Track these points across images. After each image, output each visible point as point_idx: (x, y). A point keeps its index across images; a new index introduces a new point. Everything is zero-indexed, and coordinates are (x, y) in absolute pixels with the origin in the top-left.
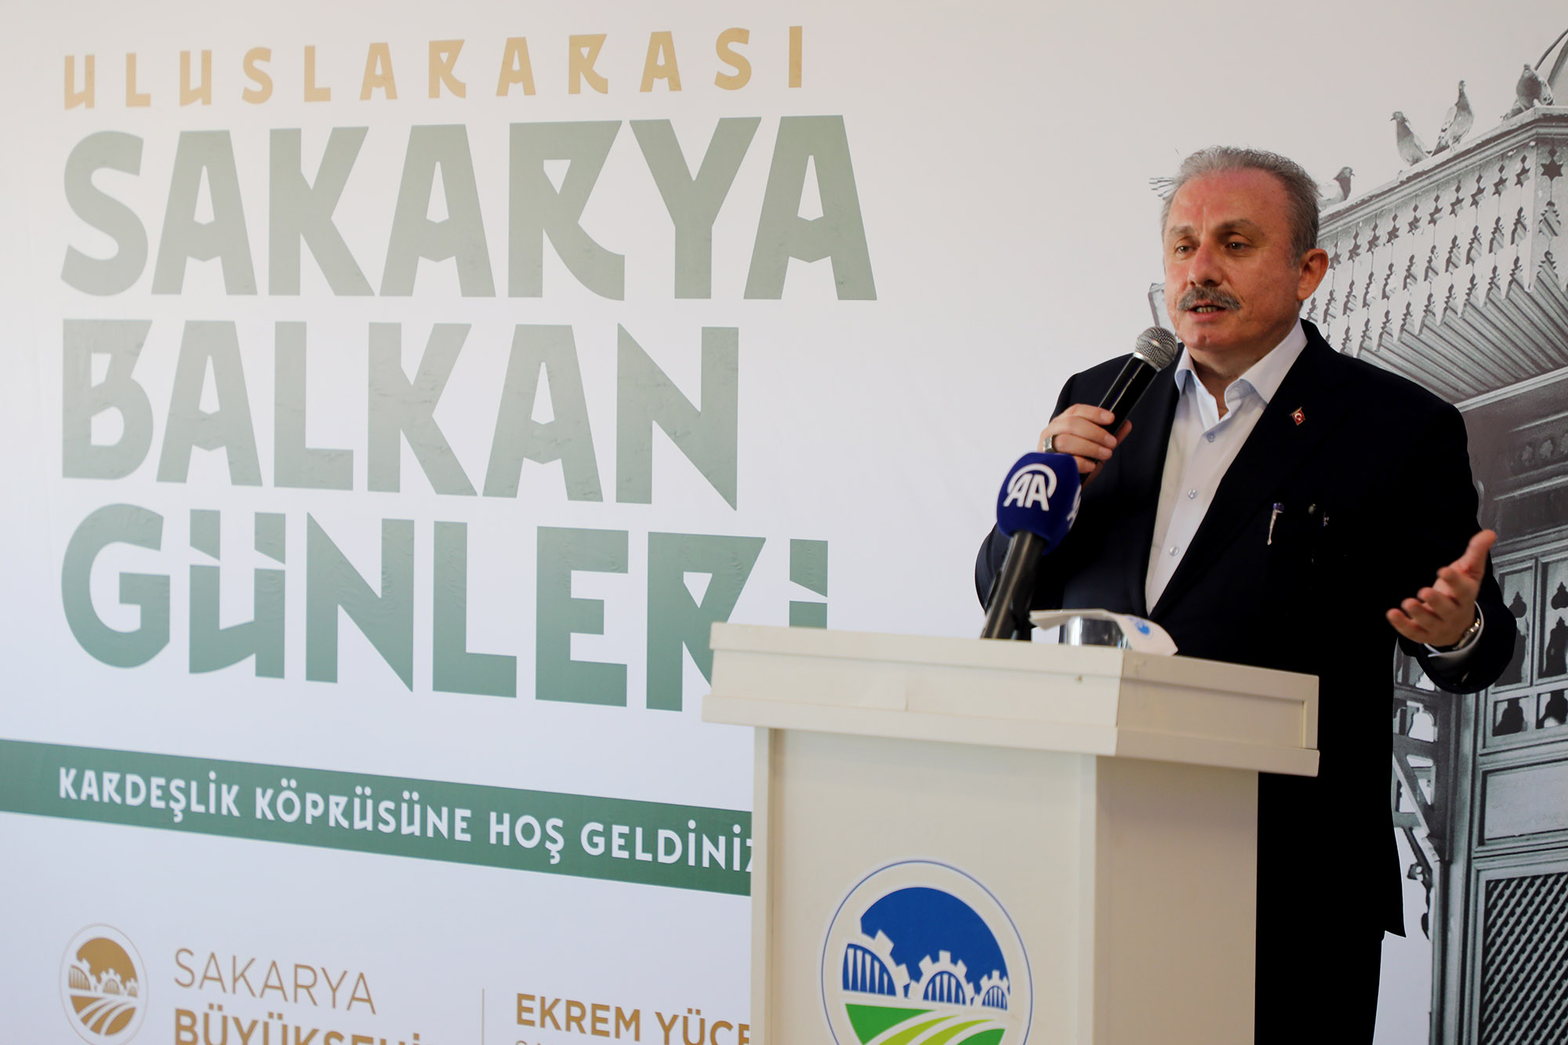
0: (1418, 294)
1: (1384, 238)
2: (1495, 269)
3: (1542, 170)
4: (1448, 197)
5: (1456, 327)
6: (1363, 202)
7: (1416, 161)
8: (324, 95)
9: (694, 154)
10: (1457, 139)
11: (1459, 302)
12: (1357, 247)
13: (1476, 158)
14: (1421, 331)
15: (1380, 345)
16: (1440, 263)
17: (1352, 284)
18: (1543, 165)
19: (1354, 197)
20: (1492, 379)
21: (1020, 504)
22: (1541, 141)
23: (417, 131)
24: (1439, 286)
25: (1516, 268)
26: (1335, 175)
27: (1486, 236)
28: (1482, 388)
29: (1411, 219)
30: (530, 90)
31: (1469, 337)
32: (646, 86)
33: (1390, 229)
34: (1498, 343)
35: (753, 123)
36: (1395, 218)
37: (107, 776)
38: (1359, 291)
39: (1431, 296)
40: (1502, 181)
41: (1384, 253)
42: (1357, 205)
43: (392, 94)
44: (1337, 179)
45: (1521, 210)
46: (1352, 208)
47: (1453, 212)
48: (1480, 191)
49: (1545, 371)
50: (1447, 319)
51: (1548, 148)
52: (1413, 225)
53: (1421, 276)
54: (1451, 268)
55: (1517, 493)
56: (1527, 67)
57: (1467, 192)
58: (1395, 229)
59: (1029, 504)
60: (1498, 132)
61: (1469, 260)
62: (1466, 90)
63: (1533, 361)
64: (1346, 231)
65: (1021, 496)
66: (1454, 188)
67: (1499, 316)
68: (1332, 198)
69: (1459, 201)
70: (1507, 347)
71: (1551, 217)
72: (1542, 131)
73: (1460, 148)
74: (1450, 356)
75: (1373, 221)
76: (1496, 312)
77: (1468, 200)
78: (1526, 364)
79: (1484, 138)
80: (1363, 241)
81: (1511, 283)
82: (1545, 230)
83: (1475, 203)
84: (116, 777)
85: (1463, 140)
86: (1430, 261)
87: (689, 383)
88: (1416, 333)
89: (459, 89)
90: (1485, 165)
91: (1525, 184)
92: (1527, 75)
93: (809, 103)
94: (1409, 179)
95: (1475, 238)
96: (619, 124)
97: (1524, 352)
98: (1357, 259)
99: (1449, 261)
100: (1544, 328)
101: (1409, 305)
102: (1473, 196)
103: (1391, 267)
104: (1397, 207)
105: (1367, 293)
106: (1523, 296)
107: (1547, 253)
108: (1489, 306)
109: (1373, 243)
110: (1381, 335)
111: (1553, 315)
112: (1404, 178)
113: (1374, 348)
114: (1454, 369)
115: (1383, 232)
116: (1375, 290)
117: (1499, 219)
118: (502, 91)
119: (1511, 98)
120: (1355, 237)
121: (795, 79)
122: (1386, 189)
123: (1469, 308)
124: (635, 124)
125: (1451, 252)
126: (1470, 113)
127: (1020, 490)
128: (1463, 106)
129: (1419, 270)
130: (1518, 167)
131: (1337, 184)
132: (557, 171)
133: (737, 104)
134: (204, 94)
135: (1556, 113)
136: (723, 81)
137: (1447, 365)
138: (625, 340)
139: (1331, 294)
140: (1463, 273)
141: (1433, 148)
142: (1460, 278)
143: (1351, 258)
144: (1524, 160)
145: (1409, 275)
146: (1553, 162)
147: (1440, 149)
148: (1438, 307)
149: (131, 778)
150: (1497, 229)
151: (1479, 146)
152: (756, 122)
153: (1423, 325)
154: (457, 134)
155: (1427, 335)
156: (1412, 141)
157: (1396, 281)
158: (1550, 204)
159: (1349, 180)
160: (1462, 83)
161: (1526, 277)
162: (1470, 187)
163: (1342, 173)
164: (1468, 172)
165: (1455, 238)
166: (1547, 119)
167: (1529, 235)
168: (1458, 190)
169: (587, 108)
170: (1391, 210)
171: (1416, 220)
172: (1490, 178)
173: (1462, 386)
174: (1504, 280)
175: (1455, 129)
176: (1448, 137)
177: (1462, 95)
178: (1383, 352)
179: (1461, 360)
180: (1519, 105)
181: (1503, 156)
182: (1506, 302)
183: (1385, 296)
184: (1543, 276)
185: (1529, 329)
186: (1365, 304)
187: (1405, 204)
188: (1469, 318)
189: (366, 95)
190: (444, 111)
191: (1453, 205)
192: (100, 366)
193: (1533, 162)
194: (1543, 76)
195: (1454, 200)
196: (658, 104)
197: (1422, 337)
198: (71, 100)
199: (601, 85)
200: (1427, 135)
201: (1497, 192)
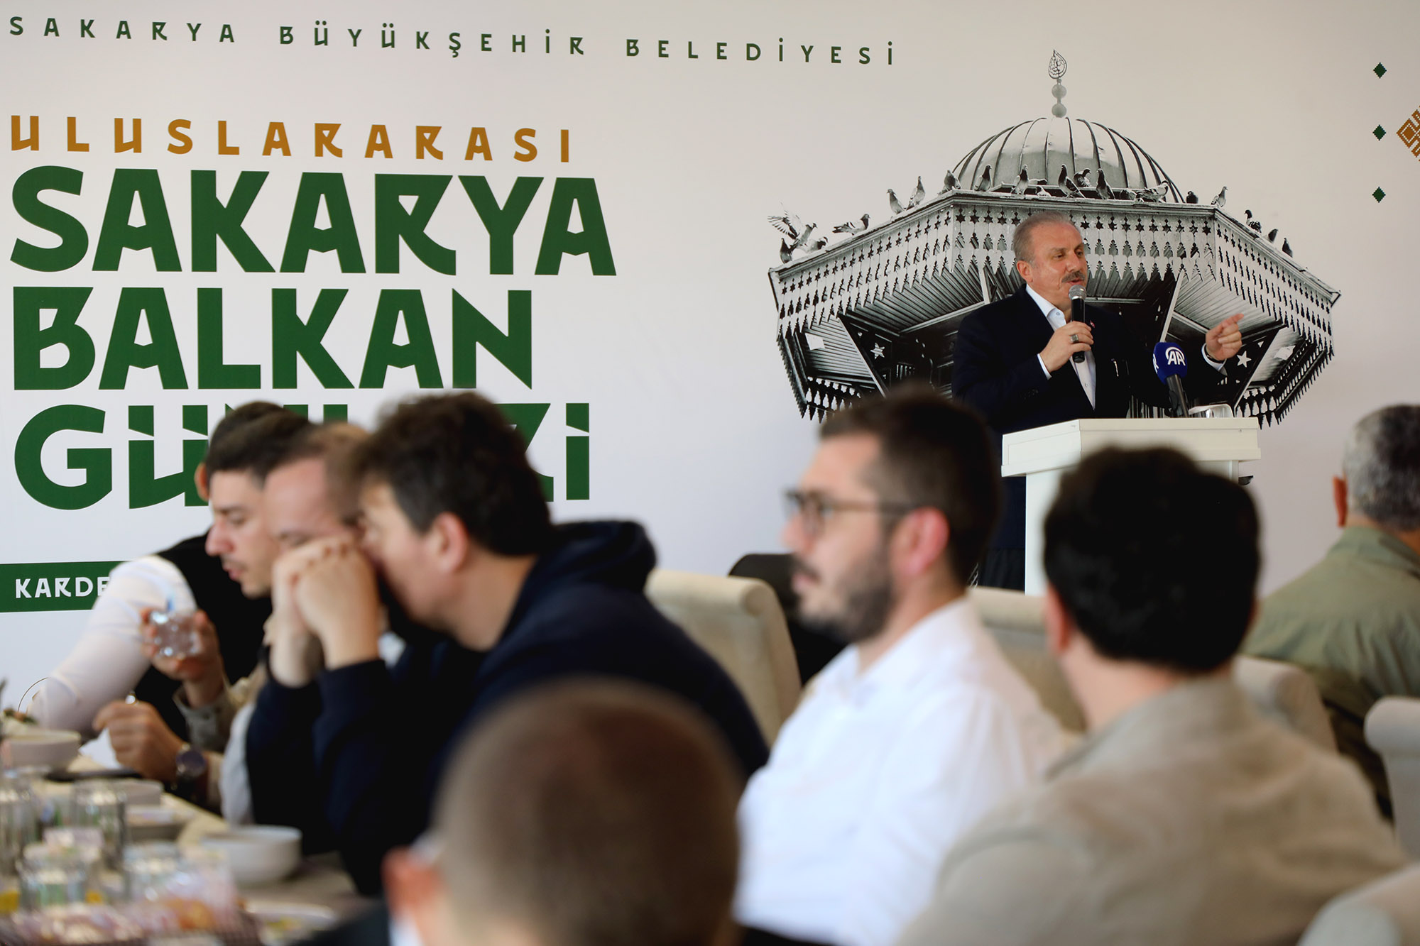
0: (901, 274)
1: (884, 247)
2: (936, 263)
3: (956, 218)
4: (914, 229)
5: (919, 289)
6: (875, 231)
7: (899, 212)
8: (235, 151)
9: (501, 197)
10: (918, 203)
11: (920, 277)
12: (872, 251)
13: (926, 212)
14: (903, 291)
15: (883, 297)
16: (911, 260)
17: (870, 268)
18: (957, 216)
19: (870, 229)
20: (935, 313)
21: (1176, 363)
22: (956, 205)
23: (306, 177)
24: (911, 270)
25: (946, 262)
26: (861, 217)
27: (931, 248)
28: (931, 317)
29: (897, 239)
30: (389, 155)
31: (925, 294)
32: (469, 156)
33: (888, 243)
34: (938, 296)
35: (538, 181)
36: (889, 239)
37: (58, 580)
38: (873, 272)
39: (907, 275)
40: (938, 223)
41: (885, 255)
42: (872, 232)
43: (287, 152)
44: (862, 219)
45: (947, 236)
46: (869, 233)
47: (916, 236)
48: (929, 227)
49: (959, 309)
50: (914, 285)
51: (959, 208)
52: (898, 242)
53: (902, 265)
54: (916, 261)
55: (947, 364)
56: (949, 172)
57: (923, 228)
58: (890, 244)
59: (1179, 363)
60: (936, 200)
61: (924, 258)
62: (921, 181)
63: (954, 304)
64: (866, 244)
65: (1175, 360)
66: (917, 225)
67: (939, 284)
68: (860, 228)
69: (919, 231)
70: (942, 298)
71: (960, 240)
72: (956, 200)
73: (919, 207)
74: (916, 302)
75: (880, 239)
76: (936, 282)
77: (924, 231)
78: (951, 305)
79: (930, 203)
80: (875, 249)
81: (943, 269)
82: (958, 245)
83: (926, 232)
84: (66, 580)
85: (920, 204)
86: (906, 258)
87: (500, 320)
88: (900, 292)
89: (337, 152)
90: (930, 215)
91: (949, 224)
92: (949, 175)
93: (573, 170)
94: (896, 221)
95: (927, 248)
96: (450, 177)
97: (949, 300)
98: (872, 257)
99: (915, 258)
100: (958, 289)
101: (897, 279)
102: (926, 229)
103: (888, 261)
104: (890, 233)
105: (877, 273)
106: (948, 275)
107: (959, 256)
108: (934, 279)
109: (879, 250)
110: (884, 293)
111: (962, 283)
112: (894, 220)
113: (881, 299)
114: (918, 308)
115: (884, 245)
116: (881, 272)
117: (937, 240)
118: (369, 154)
119: (942, 185)
120: (871, 247)
121: (565, 157)
122: (885, 225)
123: (924, 280)
124: (462, 178)
125: (916, 254)
126: (923, 191)
127: (1173, 357)
128: (920, 188)
129: (901, 263)
130: (946, 217)
131: (862, 222)
132: (408, 203)
133: (528, 170)
134: (136, 145)
135: (962, 193)
136: (519, 156)
137: (915, 306)
138: (457, 298)
139: (860, 273)
140: (921, 264)
141: (907, 207)
142: (920, 266)
143: (869, 256)
144: (948, 213)
145: (897, 265)
146: (961, 215)
147: (910, 207)
148: (910, 280)
149: (79, 580)
150: (936, 245)
151: (928, 207)
152: (539, 180)
153: (904, 288)
154: (338, 179)
155: (905, 293)
156: (897, 202)
157: (890, 268)
158: (960, 233)
159: (867, 220)
160: (919, 177)
161: (950, 266)
162: (924, 225)
163: (864, 217)
164: (923, 218)
165: (918, 248)
166: (958, 195)
167: (951, 247)
168: (918, 226)
169: (428, 166)
170: (888, 235)
171: (900, 239)
172: (933, 221)
173: (924, 317)
174: (940, 268)
175: (917, 198)
176: (913, 202)
177: (919, 183)
178: (885, 301)
179: (921, 304)
180: (946, 188)
181: (939, 211)
182: (941, 278)
183: (885, 274)
184: (958, 266)
185: (952, 290)
186: (876, 278)
187: (894, 232)
188: (923, 284)
189: (267, 152)
190: (327, 164)
191: (916, 233)
192: (47, 318)
193: (952, 214)
194: (956, 177)
195: (917, 231)
196: (477, 167)
197: (903, 294)
198: (17, 144)
199: (438, 155)
200: (904, 201)
201: (937, 228)
